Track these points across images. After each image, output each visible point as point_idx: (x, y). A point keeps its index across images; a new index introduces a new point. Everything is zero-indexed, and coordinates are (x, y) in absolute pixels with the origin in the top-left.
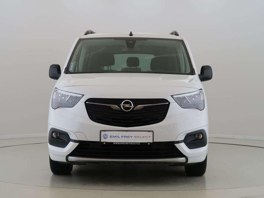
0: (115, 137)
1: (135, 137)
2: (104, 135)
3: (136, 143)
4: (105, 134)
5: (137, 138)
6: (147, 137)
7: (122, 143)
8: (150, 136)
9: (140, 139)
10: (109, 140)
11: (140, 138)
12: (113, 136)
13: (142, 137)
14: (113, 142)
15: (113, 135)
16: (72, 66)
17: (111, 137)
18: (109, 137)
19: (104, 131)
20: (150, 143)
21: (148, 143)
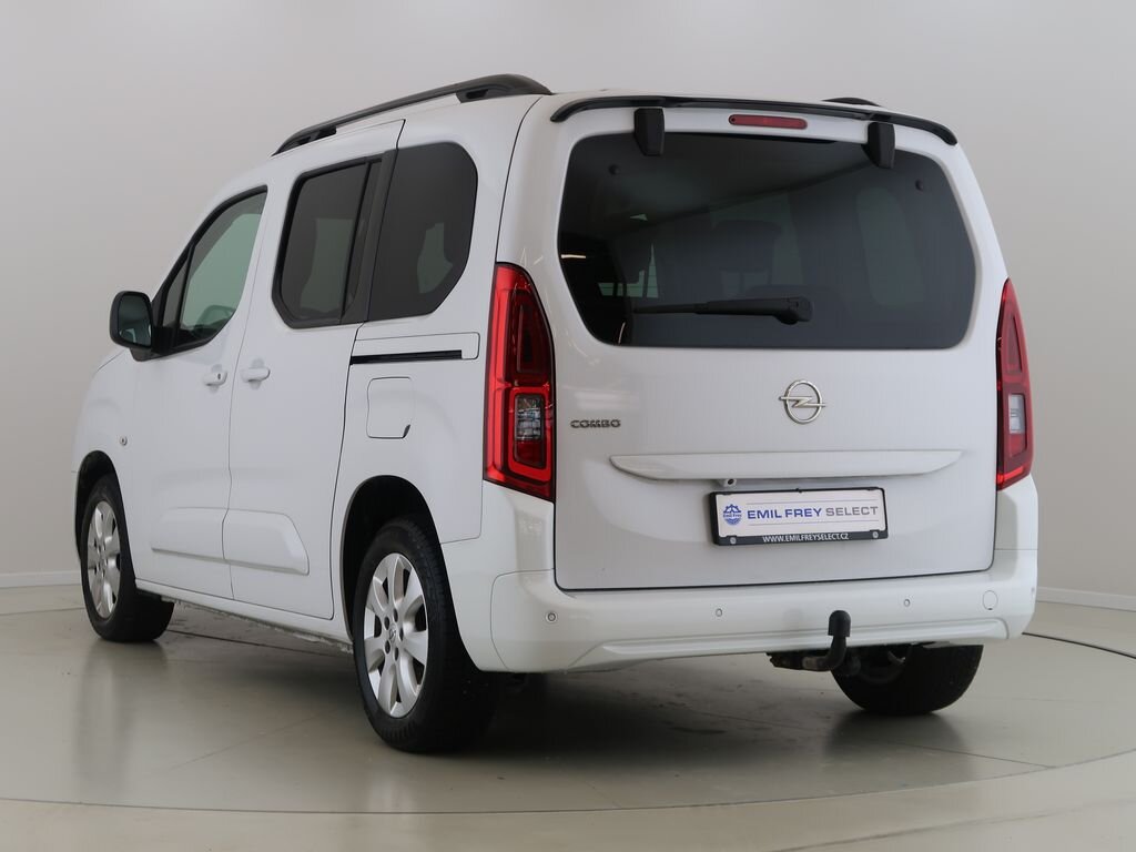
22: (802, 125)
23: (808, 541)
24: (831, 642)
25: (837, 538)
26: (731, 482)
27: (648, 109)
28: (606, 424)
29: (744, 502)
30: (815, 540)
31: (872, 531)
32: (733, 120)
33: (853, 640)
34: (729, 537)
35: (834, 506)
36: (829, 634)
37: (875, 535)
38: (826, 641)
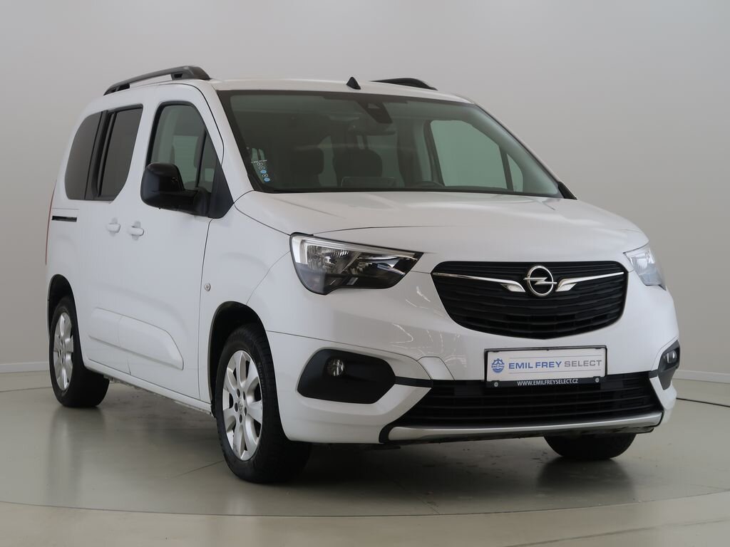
0: (520, 367)
1: (567, 364)
2: (495, 361)
3: (569, 381)
4: (498, 360)
5: (571, 368)
6: (592, 363)
7: (538, 383)
8: (599, 361)
9: (578, 368)
10: (507, 376)
11: (579, 365)
12: (517, 364)
13: (582, 363)
14: (516, 381)
15: (515, 361)
16: (264, 172)
17: (511, 366)
18: (507, 366)
19: (494, 352)
20: (599, 377)
21: (595, 378)
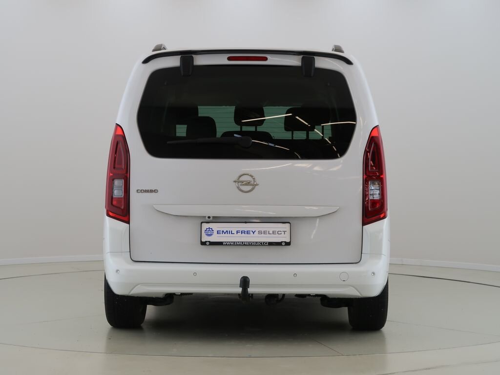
22: (265, 59)
23: (246, 245)
24: (241, 290)
25: (262, 244)
26: (209, 217)
27: (187, 56)
28: (151, 191)
29: (215, 227)
30: (250, 244)
31: (282, 242)
32: (229, 59)
33: (250, 290)
34: (206, 242)
35: (263, 230)
36: (240, 287)
37: (283, 244)
38: (239, 290)
